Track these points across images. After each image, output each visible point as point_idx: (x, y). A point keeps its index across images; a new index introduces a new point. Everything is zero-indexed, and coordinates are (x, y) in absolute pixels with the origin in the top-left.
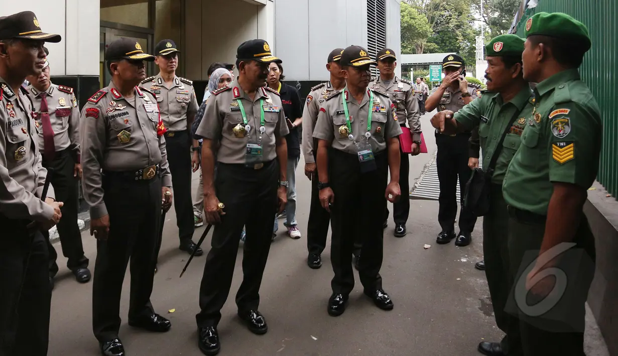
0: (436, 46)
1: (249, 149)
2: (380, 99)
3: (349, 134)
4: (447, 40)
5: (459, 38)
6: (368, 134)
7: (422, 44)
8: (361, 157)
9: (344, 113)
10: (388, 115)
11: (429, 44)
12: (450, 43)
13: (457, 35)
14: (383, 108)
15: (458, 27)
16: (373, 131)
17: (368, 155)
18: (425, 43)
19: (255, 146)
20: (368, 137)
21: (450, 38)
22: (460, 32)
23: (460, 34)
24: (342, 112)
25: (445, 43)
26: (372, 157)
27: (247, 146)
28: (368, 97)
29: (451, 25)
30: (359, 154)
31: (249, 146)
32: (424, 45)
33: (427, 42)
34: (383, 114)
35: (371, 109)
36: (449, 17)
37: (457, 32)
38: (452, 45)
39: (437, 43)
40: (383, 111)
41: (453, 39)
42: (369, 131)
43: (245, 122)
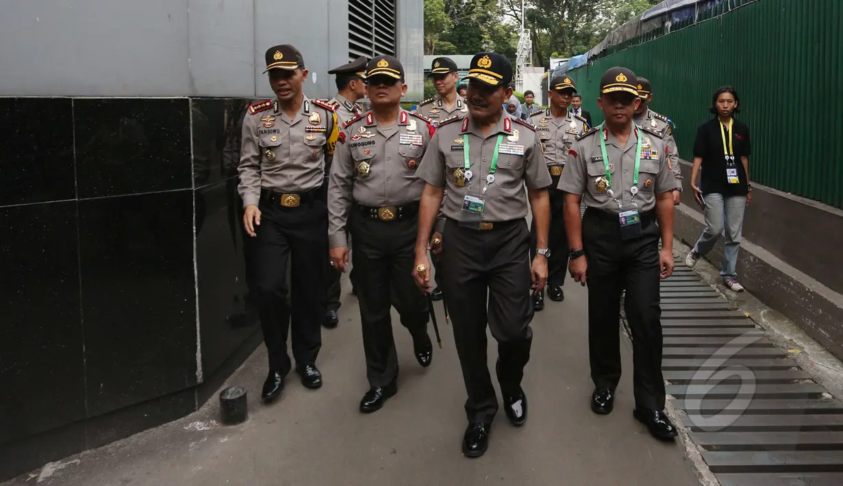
0: (452, 46)
1: (466, 203)
2: (651, 140)
3: (609, 188)
4: (467, 39)
5: (485, 36)
6: (635, 190)
7: (432, 42)
8: (623, 220)
9: (603, 160)
10: (660, 163)
11: (442, 43)
12: (471, 42)
13: (482, 33)
14: (654, 153)
15: (484, 19)
16: (641, 185)
17: (632, 217)
18: (436, 41)
19: (475, 200)
20: (634, 193)
21: (471, 35)
22: (486, 27)
23: (486, 30)
24: (599, 159)
25: (464, 43)
26: (637, 219)
27: (465, 199)
28: (636, 138)
29: (474, 18)
30: (620, 216)
31: (467, 198)
32: (436, 44)
33: (440, 40)
34: (655, 162)
35: (639, 155)
36: (472, 5)
37: (482, 27)
38: (474, 47)
39: (453, 43)
40: (655, 157)
41: (474, 37)
42: (636, 185)
43: (467, 166)
